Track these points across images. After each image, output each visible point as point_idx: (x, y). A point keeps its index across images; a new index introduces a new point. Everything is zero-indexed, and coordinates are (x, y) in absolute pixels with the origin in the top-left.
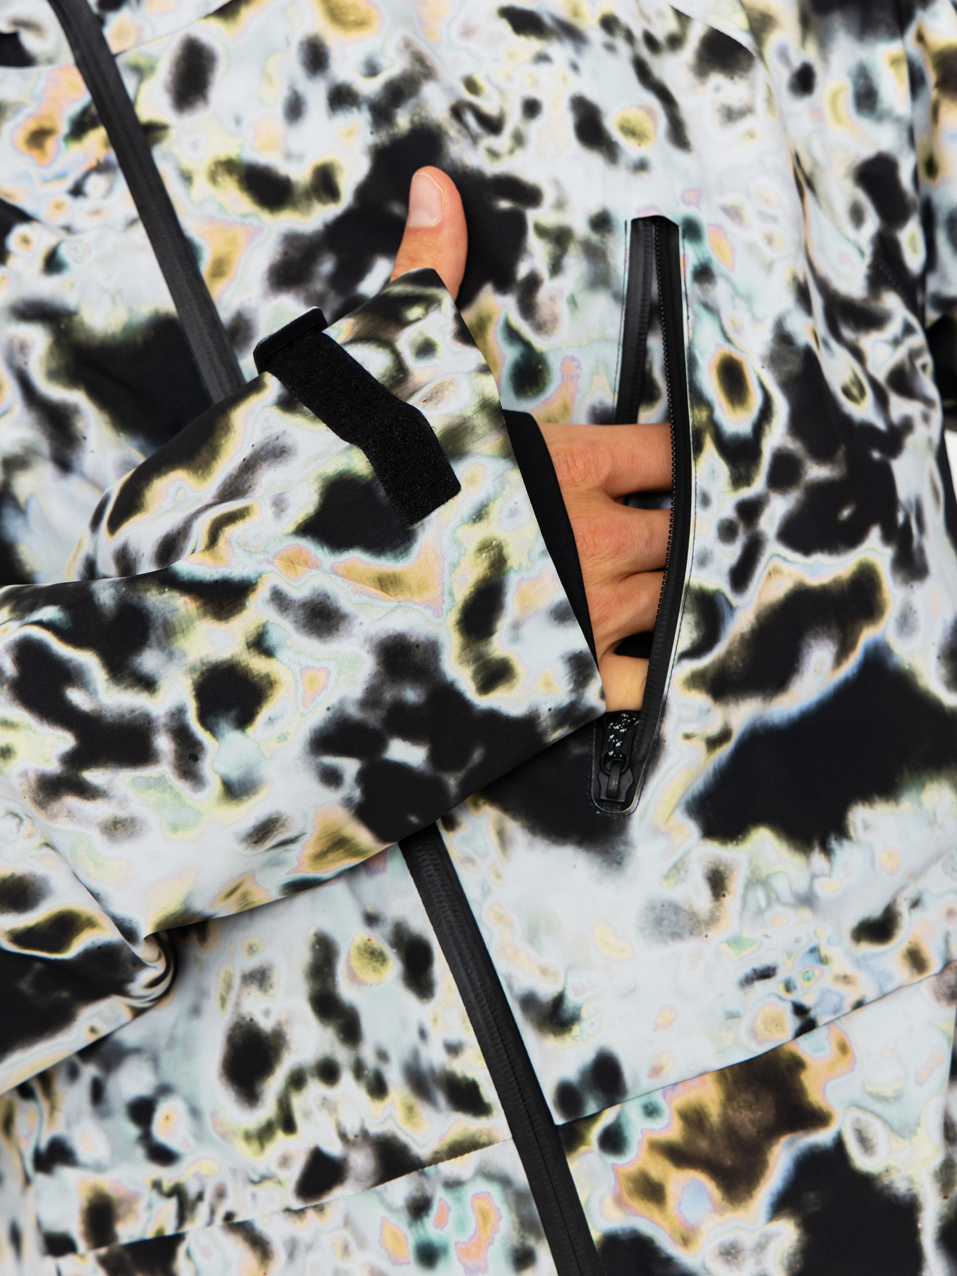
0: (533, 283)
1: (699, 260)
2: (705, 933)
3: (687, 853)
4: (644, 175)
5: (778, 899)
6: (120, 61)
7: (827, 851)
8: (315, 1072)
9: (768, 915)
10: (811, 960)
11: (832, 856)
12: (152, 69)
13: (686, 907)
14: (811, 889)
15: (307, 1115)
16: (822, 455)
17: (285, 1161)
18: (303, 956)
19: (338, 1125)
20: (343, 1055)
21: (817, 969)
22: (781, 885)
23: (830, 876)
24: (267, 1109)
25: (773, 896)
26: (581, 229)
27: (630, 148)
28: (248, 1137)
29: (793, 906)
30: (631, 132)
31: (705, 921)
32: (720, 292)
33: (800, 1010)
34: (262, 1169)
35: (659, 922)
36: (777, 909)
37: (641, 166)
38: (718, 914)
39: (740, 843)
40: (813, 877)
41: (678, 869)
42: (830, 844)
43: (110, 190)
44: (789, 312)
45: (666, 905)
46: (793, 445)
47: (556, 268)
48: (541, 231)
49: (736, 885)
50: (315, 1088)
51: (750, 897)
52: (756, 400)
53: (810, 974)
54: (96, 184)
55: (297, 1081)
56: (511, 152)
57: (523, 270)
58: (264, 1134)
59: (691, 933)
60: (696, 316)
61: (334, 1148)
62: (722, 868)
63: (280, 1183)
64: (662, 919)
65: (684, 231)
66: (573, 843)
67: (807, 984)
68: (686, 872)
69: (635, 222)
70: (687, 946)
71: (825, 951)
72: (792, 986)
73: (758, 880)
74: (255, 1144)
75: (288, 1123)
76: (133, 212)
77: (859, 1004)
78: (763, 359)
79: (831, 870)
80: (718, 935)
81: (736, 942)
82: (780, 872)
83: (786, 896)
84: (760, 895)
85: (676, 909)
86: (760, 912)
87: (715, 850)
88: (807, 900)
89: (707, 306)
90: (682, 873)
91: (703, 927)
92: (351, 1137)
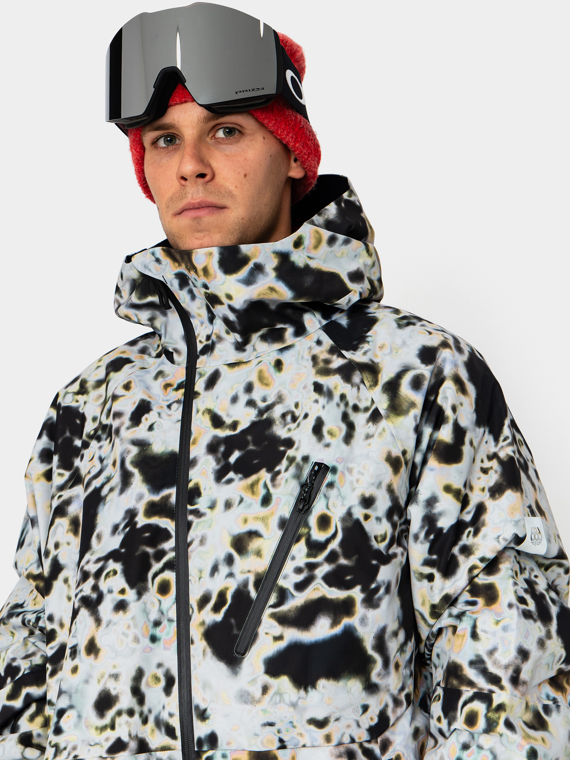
0: (279, 472)
1: (331, 481)
2: (255, 705)
3: (258, 677)
4: (327, 449)
5: (284, 701)
6: (197, 370)
7: (306, 690)
8: (126, 712)
9: (278, 706)
10: (290, 725)
11: (308, 693)
12: (204, 375)
13: (252, 695)
14: (297, 702)
15: (120, 725)
16: (347, 556)
17: (107, 739)
18: (132, 673)
19: (129, 731)
20: (137, 708)
21: (292, 729)
22: (286, 697)
23: (305, 700)
24: (107, 720)
25: (282, 700)
26: (299, 459)
27: (327, 438)
28: (97, 728)
29: (288, 705)
30: (331, 433)
31: (256, 701)
32: (333, 493)
33: (281, 741)
34: (97, 741)
35: (242, 696)
36: (282, 704)
37: (328, 445)
38: (261, 700)
39: (276, 679)
40: (299, 698)
41: (253, 681)
42: (308, 688)
43: (177, 409)
44: (354, 506)
45: (246, 691)
46: (338, 550)
47: (286, 470)
48: (288, 458)
49: (271, 693)
50: (125, 717)
51: (274, 698)
52: (331, 531)
53: (289, 730)
54: (175, 406)
55: (119, 713)
56: (295, 429)
57: (277, 469)
58: (103, 729)
59: (251, 703)
60: (320, 498)
61: (125, 738)
62: (268, 685)
63: (102, 746)
64: (243, 696)
65: (331, 470)
66: (224, 662)
67: (287, 733)
68: (256, 683)
69: (315, 463)
70: (248, 707)
71: (295, 724)
72: (280, 732)
73: (279, 693)
74: (99, 731)
75: (113, 727)
76: (180, 418)
77: (304, 746)
78: (340, 518)
79: (306, 697)
80: (259, 707)
81: (264, 711)
82: (287, 693)
83: (287, 701)
84: (278, 698)
85: (248, 694)
86: (276, 704)
87: (267, 679)
88: (294, 705)
89: (325, 496)
90: (254, 683)
91: (255, 702)
92: (132, 736)
